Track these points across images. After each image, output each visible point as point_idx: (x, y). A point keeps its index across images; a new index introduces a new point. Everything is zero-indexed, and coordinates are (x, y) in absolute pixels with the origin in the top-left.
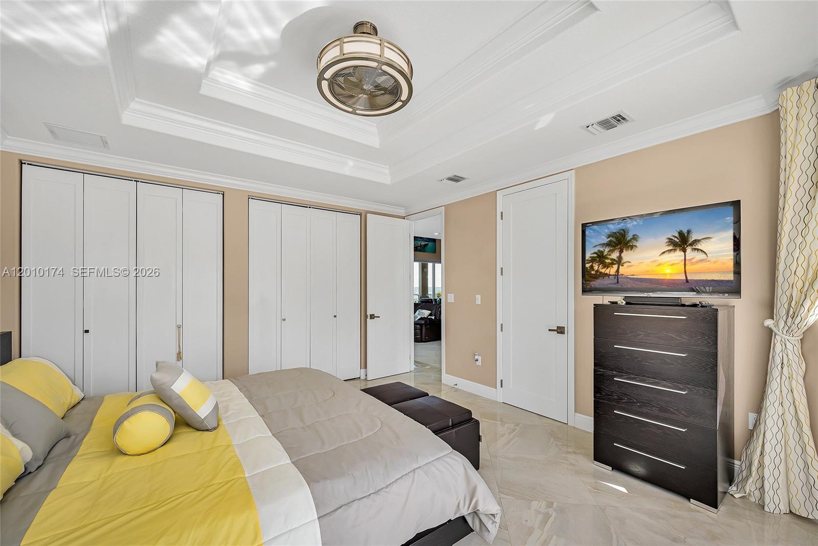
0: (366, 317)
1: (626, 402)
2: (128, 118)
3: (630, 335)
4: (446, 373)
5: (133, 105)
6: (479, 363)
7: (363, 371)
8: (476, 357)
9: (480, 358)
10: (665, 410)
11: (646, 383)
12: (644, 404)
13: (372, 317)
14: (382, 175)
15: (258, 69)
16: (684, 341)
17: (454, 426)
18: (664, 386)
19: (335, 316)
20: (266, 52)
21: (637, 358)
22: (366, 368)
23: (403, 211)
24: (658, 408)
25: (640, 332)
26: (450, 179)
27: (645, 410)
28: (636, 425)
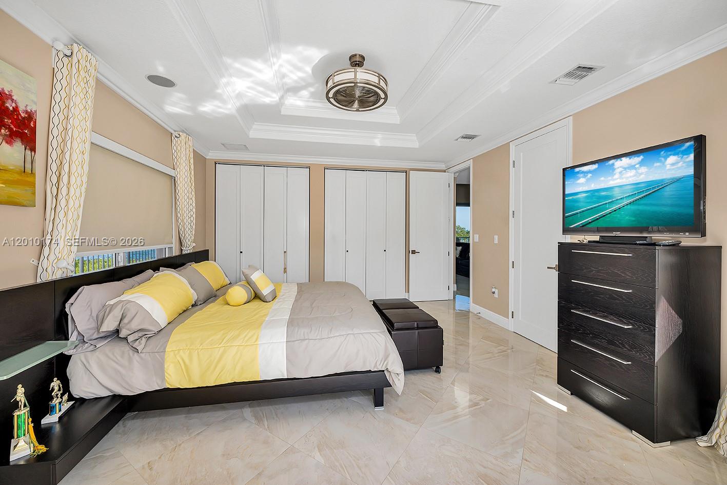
0: (410, 252)
1: (581, 333)
2: (253, 134)
3: (585, 271)
4: (473, 303)
5: (254, 127)
6: (496, 295)
7: (407, 294)
8: (493, 290)
9: (496, 291)
10: (611, 342)
11: (598, 317)
12: (596, 336)
13: (414, 252)
14: (411, 142)
15: (305, 93)
16: (628, 277)
17: (418, 328)
18: (611, 320)
19: (385, 251)
20: (304, 84)
21: (590, 292)
22: (409, 292)
23: (444, 166)
24: (606, 340)
25: (593, 269)
26: (463, 137)
27: (596, 341)
28: (589, 355)
